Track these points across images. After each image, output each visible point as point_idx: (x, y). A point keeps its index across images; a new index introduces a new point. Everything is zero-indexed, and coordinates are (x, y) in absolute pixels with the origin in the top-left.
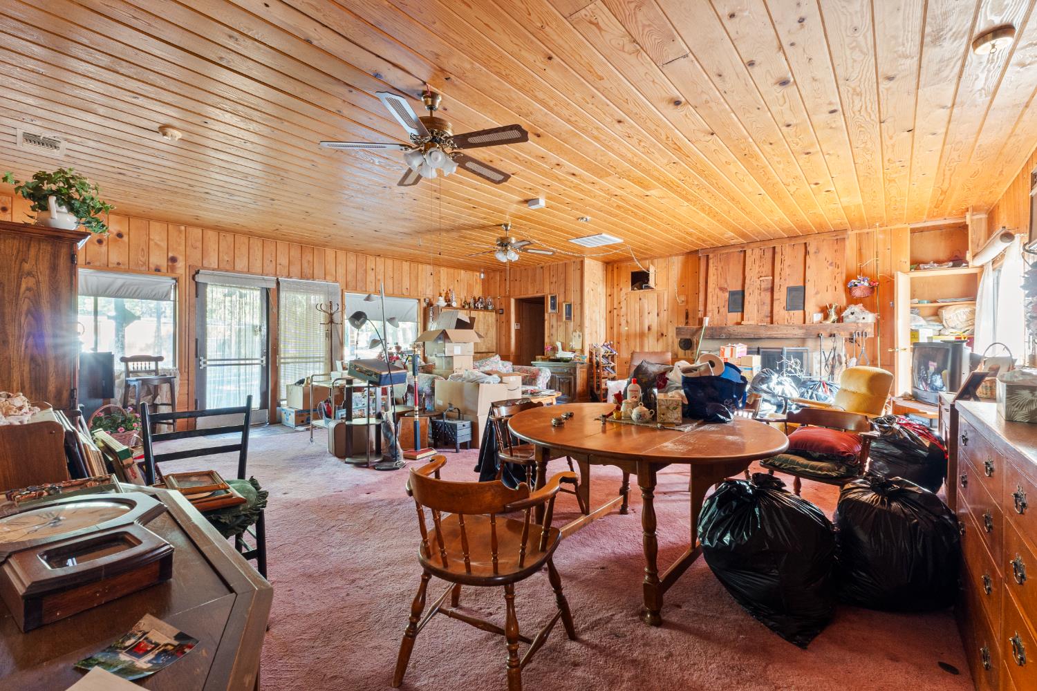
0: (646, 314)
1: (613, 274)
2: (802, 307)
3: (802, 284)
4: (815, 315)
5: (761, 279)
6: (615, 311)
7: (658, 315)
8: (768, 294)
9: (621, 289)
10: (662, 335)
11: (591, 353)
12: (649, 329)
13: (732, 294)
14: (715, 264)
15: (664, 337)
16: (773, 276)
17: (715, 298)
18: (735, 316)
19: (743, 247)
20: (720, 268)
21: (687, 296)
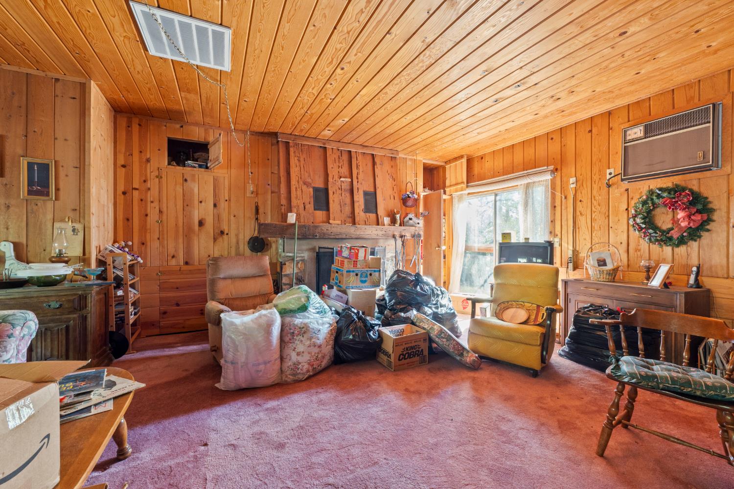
0: (196, 202)
1: (129, 133)
2: (374, 211)
3: (372, 190)
4: (385, 218)
5: (342, 179)
6: (136, 193)
7: (215, 205)
8: (348, 195)
9: (148, 160)
10: (222, 233)
11: (101, 263)
12: (201, 223)
13: (316, 190)
14: (297, 154)
15: (225, 237)
16: (351, 177)
17: (299, 193)
18: (320, 215)
19: (324, 144)
20: (302, 159)
21: (257, 186)
